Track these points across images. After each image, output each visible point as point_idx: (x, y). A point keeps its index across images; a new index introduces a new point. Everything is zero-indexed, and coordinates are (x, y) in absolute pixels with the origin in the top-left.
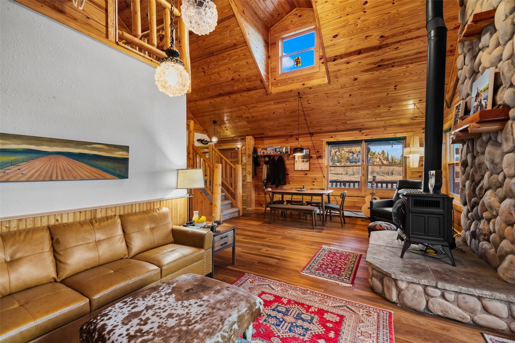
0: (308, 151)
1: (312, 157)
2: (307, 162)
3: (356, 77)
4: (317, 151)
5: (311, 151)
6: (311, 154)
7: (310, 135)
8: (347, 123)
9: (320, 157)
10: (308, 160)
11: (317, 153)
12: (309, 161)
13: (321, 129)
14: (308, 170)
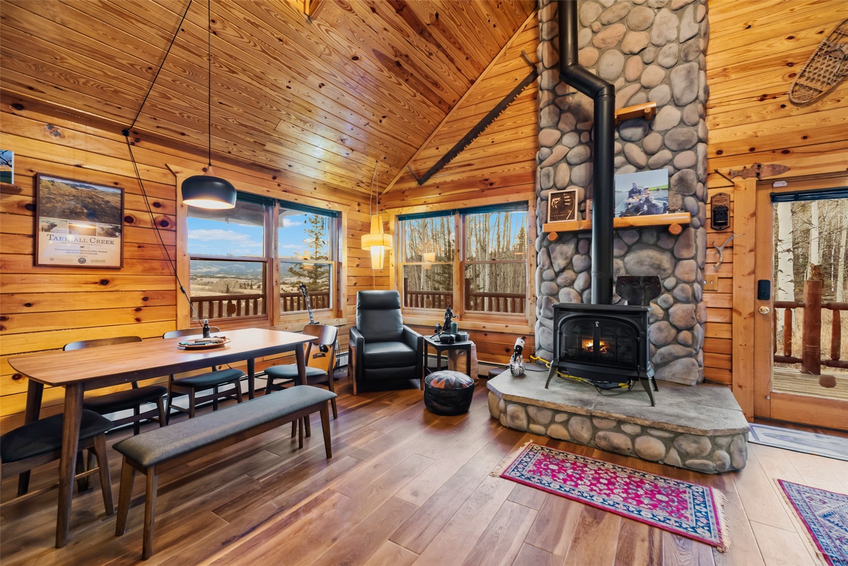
0: (114, 195)
1: (130, 220)
2: (111, 234)
3: (358, 55)
4: (151, 200)
5: (127, 197)
6: (126, 206)
7: (123, 138)
8: (266, 148)
9: (164, 223)
10: (116, 229)
11: (153, 209)
12: (121, 231)
13: (183, 134)
14: (118, 264)
